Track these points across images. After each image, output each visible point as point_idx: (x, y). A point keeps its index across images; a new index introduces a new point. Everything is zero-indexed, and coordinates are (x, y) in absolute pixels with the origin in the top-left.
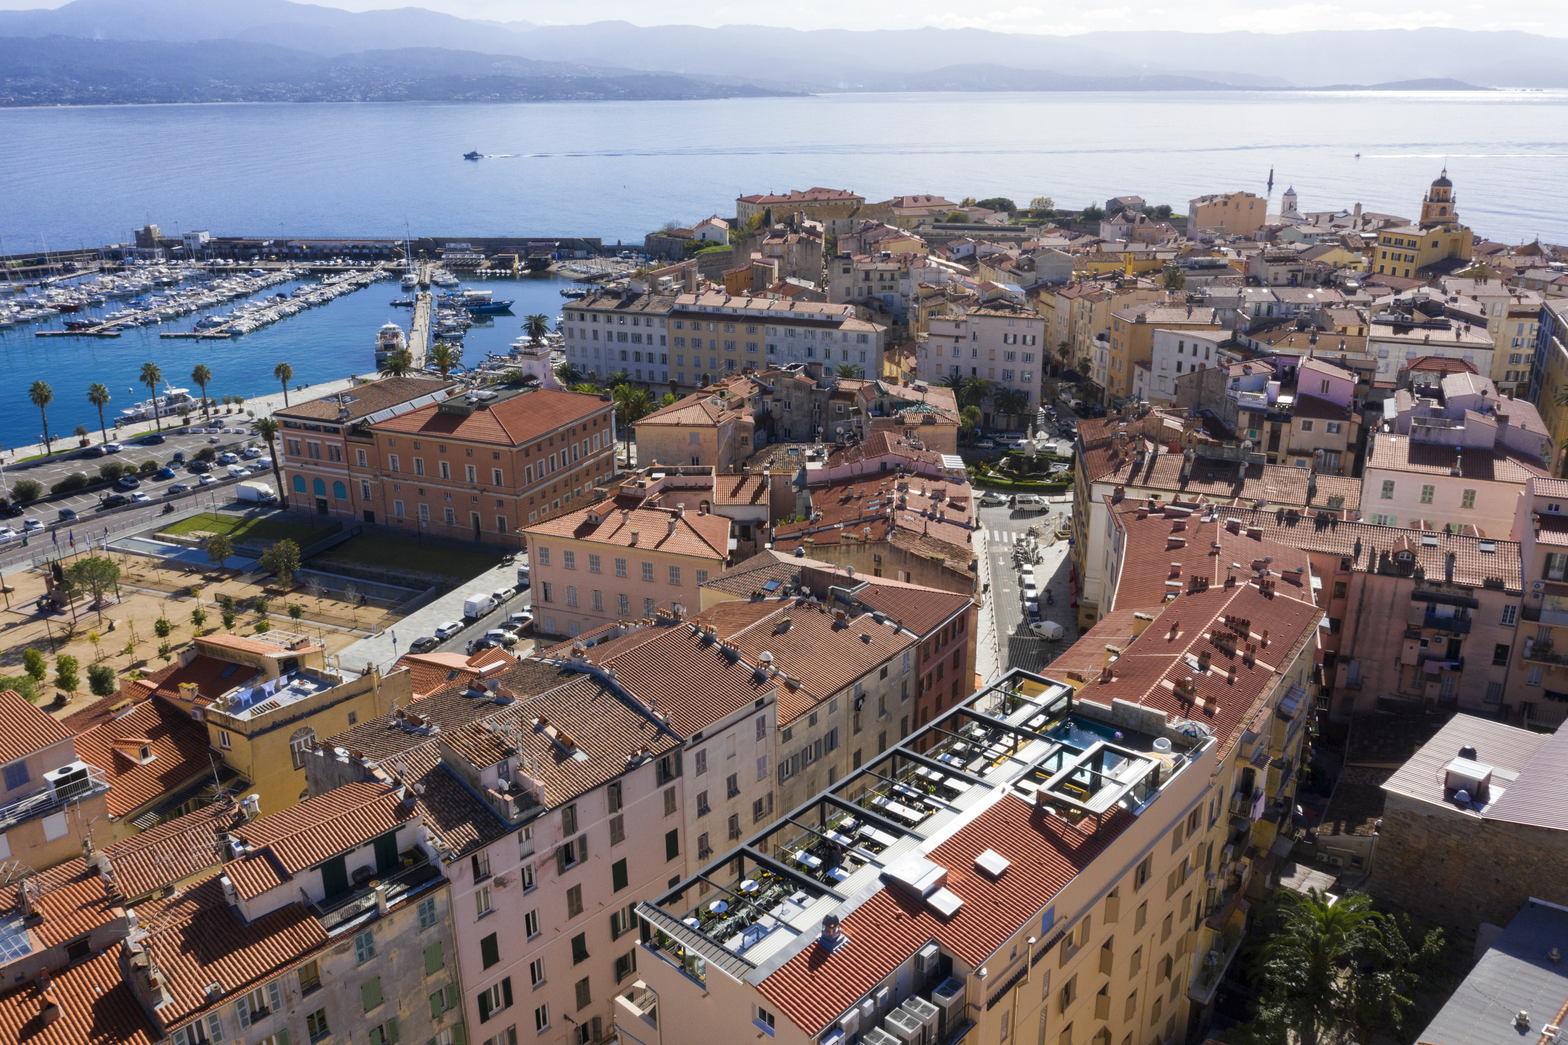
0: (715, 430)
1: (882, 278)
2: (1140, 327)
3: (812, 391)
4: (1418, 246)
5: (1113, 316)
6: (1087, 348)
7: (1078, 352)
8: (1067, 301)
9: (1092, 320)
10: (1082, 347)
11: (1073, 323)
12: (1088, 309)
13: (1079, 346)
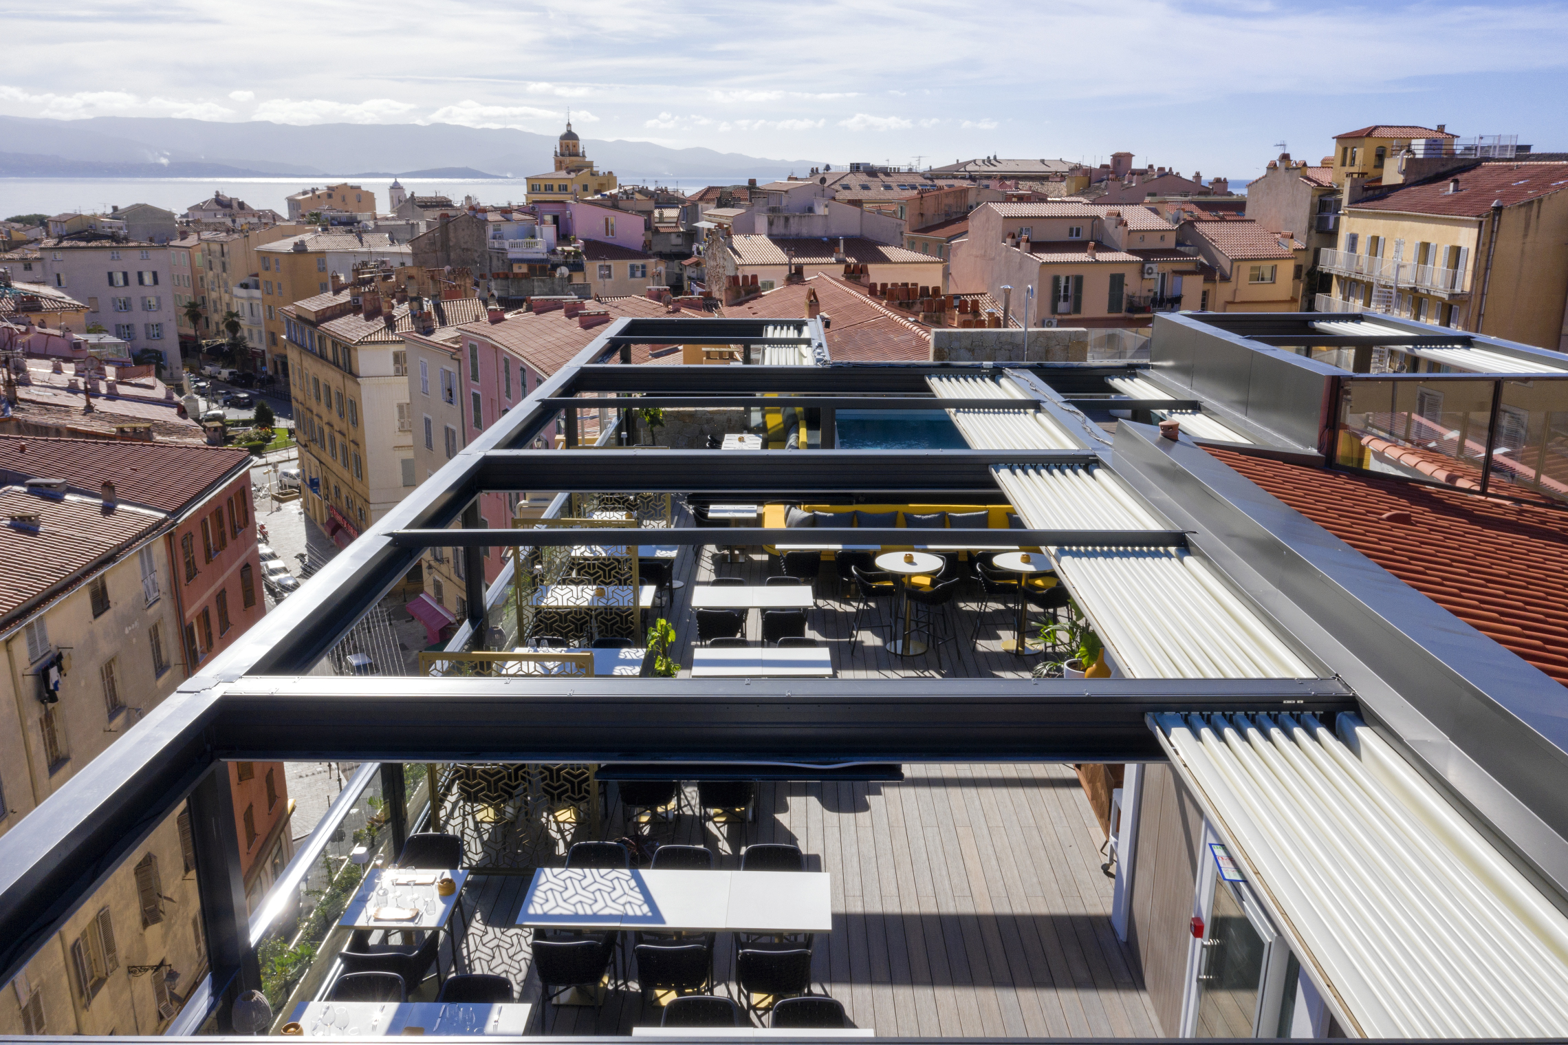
2: (301, 258)
4: (569, 190)
5: (258, 251)
6: (228, 305)
7: (216, 311)
8: (184, 252)
9: (227, 266)
10: (219, 306)
11: (197, 281)
12: (218, 254)
13: (215, 302)
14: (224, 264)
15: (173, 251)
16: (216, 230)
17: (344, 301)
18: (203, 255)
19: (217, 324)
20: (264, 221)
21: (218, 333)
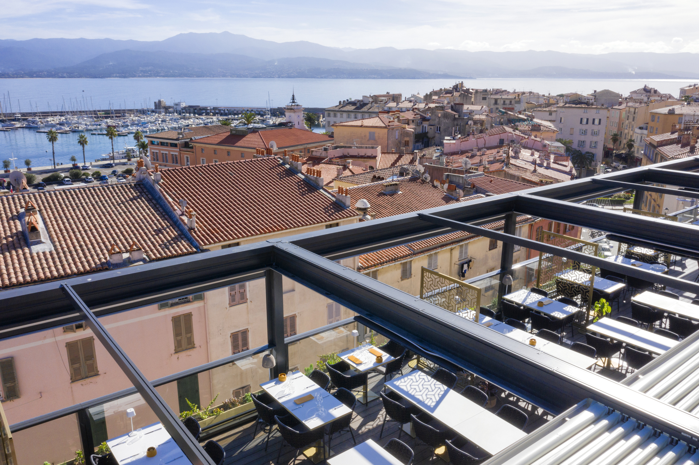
0: (386, 130)
1: (504, 103)
2: (670, 117)
3: (455, 119)
5: (651, 113)
6: (631, 136)
7: (625, 138)
8: (618, 111)
9: (635, 118)
10: (627, 136)
11: (620, 124)
12: (632, 113)
13: (626, 135)
14: (634, 118)
15: (613, 111)
16: (636, 102)
17: (674, 137)
18: (626, 113)
19: (624, 144)
20: (663, 99)
21: (624, 149)
